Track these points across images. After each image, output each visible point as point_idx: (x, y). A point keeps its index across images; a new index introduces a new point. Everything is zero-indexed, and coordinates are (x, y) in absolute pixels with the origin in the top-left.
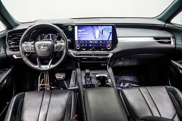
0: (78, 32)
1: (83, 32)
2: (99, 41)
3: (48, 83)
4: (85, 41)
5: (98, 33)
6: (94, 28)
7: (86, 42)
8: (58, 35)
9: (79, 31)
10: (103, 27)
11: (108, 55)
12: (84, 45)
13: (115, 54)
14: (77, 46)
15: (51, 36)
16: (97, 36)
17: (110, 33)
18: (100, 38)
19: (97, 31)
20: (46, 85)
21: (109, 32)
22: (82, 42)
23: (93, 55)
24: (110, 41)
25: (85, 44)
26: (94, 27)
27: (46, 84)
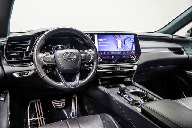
0: (98, 41)
1: (104, 41)
2: (122, 52)
3: (42, 116)
4: (106, 52)
5: (121, 42)
6: (116, 37)
7: (108, 53)
8: (69, 46)
9: (100, 40)
10: (126, 36)
11: (133, 67)
13: (139, 66)
16: (120, 47)
17: (133, 42)
18: (123, 49)
19: (119, 40)
21: (132, 41)
22: (103, 53)
23: (118, 68)
24: (133, 51)
25: (106, 56)
26: (116, 35)
27: (39, 117)
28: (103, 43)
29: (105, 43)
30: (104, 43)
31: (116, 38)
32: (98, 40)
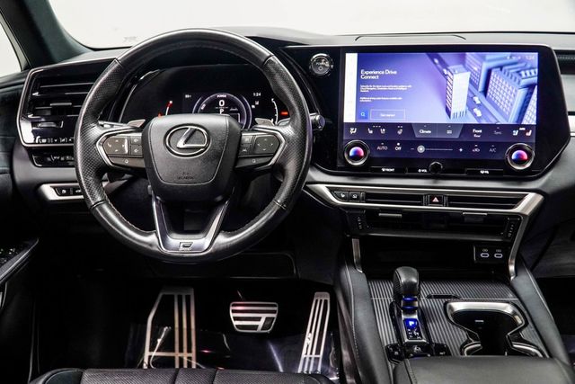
0: (360, 82)
1: (384, 80)
2: (467, 128)
3: (189, 351)
4: (391, 127)
5: (466, 84)
6: (442, 61)
7: (400, 133)
8: (257, 98)
9: (367, 75)
10: (493, 59)
11: (517, 200)
12: (385, 148)
13: (551, 200)
14: (351, 153)
15: (222, 103)
16: (459, 103)
17: (530, 87)
18: (475, 115)
19: (456, 77)
20: (181, 360)
21: (524, 82)
22: (376, 131)
23: (436, 200)
24: (528, 127)
25: (391, 144)
26: (443, 55)
27: (181, 350)
28: (379, 87)
29: (391, 87)
30: (384, 88)
31: (445, 65)
32: (359, 74)
